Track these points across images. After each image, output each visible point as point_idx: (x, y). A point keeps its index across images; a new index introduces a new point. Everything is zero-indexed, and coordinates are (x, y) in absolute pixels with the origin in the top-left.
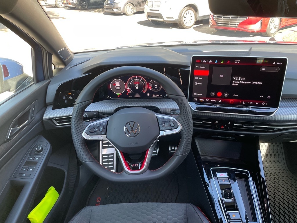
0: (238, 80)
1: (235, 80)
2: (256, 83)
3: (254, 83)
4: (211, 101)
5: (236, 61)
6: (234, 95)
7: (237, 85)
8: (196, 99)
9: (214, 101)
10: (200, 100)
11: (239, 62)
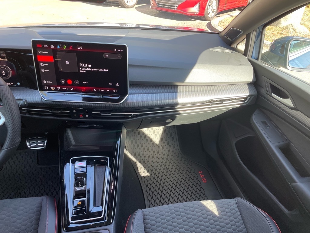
0: (84, 68)
1: (82, 67)
2: (103, 70)
3: (101, 70)
4: (63, 89)
5: (79, 47)
6: (84, 83)
7: (85, 72)
8: (46, 87)
9: (66, 89)
10: (51, 88)
11: (81, 48)
